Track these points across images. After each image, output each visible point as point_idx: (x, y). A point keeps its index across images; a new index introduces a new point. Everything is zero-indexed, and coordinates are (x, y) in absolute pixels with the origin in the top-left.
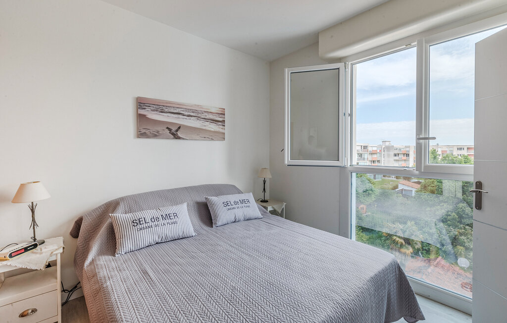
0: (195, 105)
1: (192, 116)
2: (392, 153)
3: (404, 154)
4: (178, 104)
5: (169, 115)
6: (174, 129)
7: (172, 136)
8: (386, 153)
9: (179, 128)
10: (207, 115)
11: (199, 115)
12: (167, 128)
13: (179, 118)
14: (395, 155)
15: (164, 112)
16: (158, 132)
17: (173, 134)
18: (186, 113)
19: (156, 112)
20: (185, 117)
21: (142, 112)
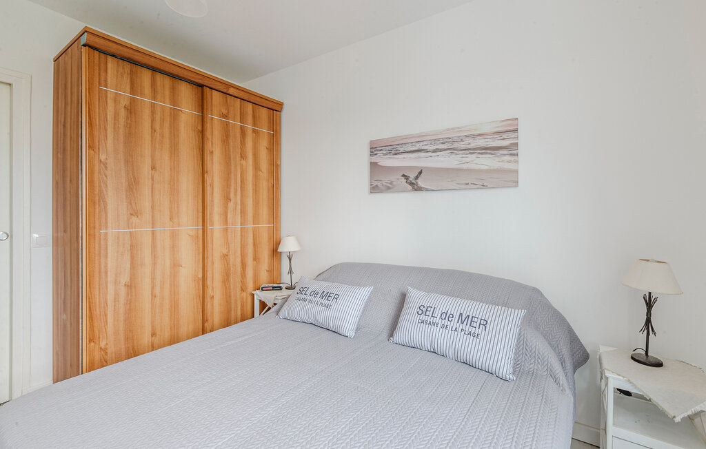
0: (448, 129)
1: (441, 150)
4: (419, 136)
5: (406, 155)
6: (412, 176)
7: (410, 187)
9: (420, 173)
10: (471, 141)
11: (456, 145)
12: (403, 176)
13: (419, 157)
15: (398, 154)
16: (391, 183)
17: (411, 184)
18: (432, 148)
19: (388, 156)
20: (430, 154)
21: (375, 159)
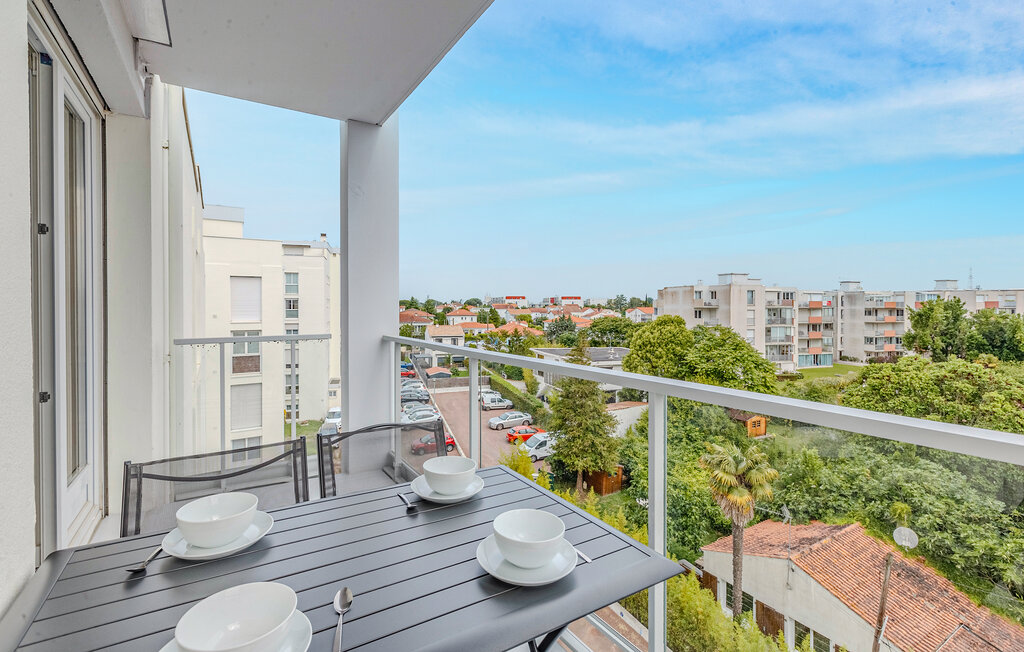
2: (861, 307)
3: (891, 311)
8: (847, 307)
14: (868, 312)
